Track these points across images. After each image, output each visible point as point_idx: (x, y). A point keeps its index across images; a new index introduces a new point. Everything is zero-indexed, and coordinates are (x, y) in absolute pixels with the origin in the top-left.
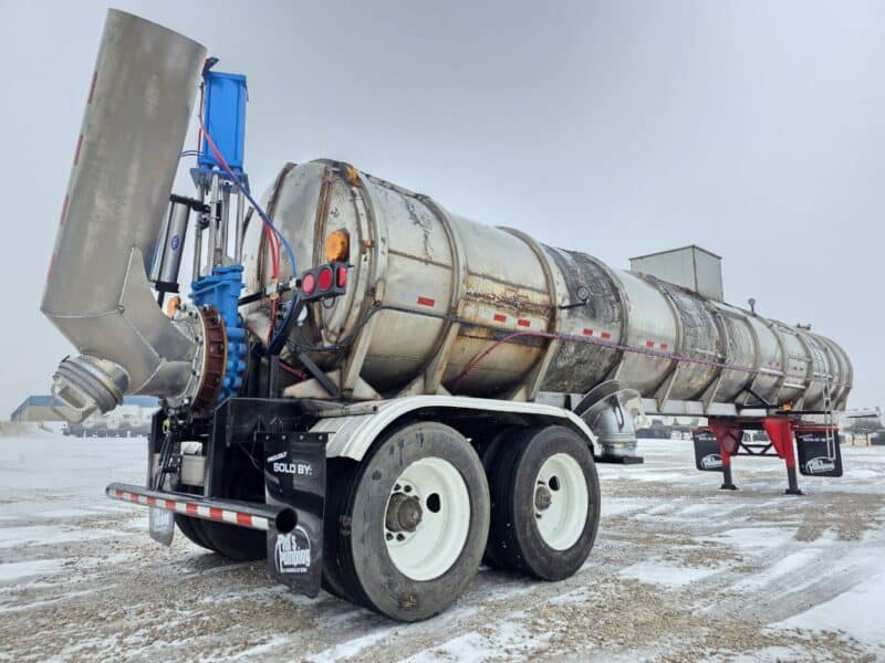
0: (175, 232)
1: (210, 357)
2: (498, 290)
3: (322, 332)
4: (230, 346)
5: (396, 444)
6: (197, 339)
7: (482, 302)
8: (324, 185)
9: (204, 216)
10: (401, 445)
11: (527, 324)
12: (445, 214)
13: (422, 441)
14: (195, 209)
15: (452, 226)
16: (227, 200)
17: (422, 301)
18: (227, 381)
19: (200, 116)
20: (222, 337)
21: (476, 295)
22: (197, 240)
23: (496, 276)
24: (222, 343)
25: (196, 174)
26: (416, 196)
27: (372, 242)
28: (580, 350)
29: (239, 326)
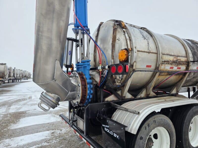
0: (70, 50)
1: (82, 90)
2: (171, 58)
3: (116, 80)
4: (88, 86)
5: (147, 125)
6: (78, 85)
7: (166, 63)
8: (114, 30)
9: (77, 43)
10: (149, 126)
11: (180, 68)
12: (153, 34)
13: (155, 122)
14: (75, 42)
15: (156, 38)
16: (83, 37)
17: (147, 66)
18: (88, 97)
19: (74, 10)
20: (85, 83)
21: (165, 62)
22: (76, 51)
23: (170, 54)
24: (85, 85)
25: (74, 30)
26: (141, 28)
27: (132, 49)
28: (195, 74)
29: (90, 79)
